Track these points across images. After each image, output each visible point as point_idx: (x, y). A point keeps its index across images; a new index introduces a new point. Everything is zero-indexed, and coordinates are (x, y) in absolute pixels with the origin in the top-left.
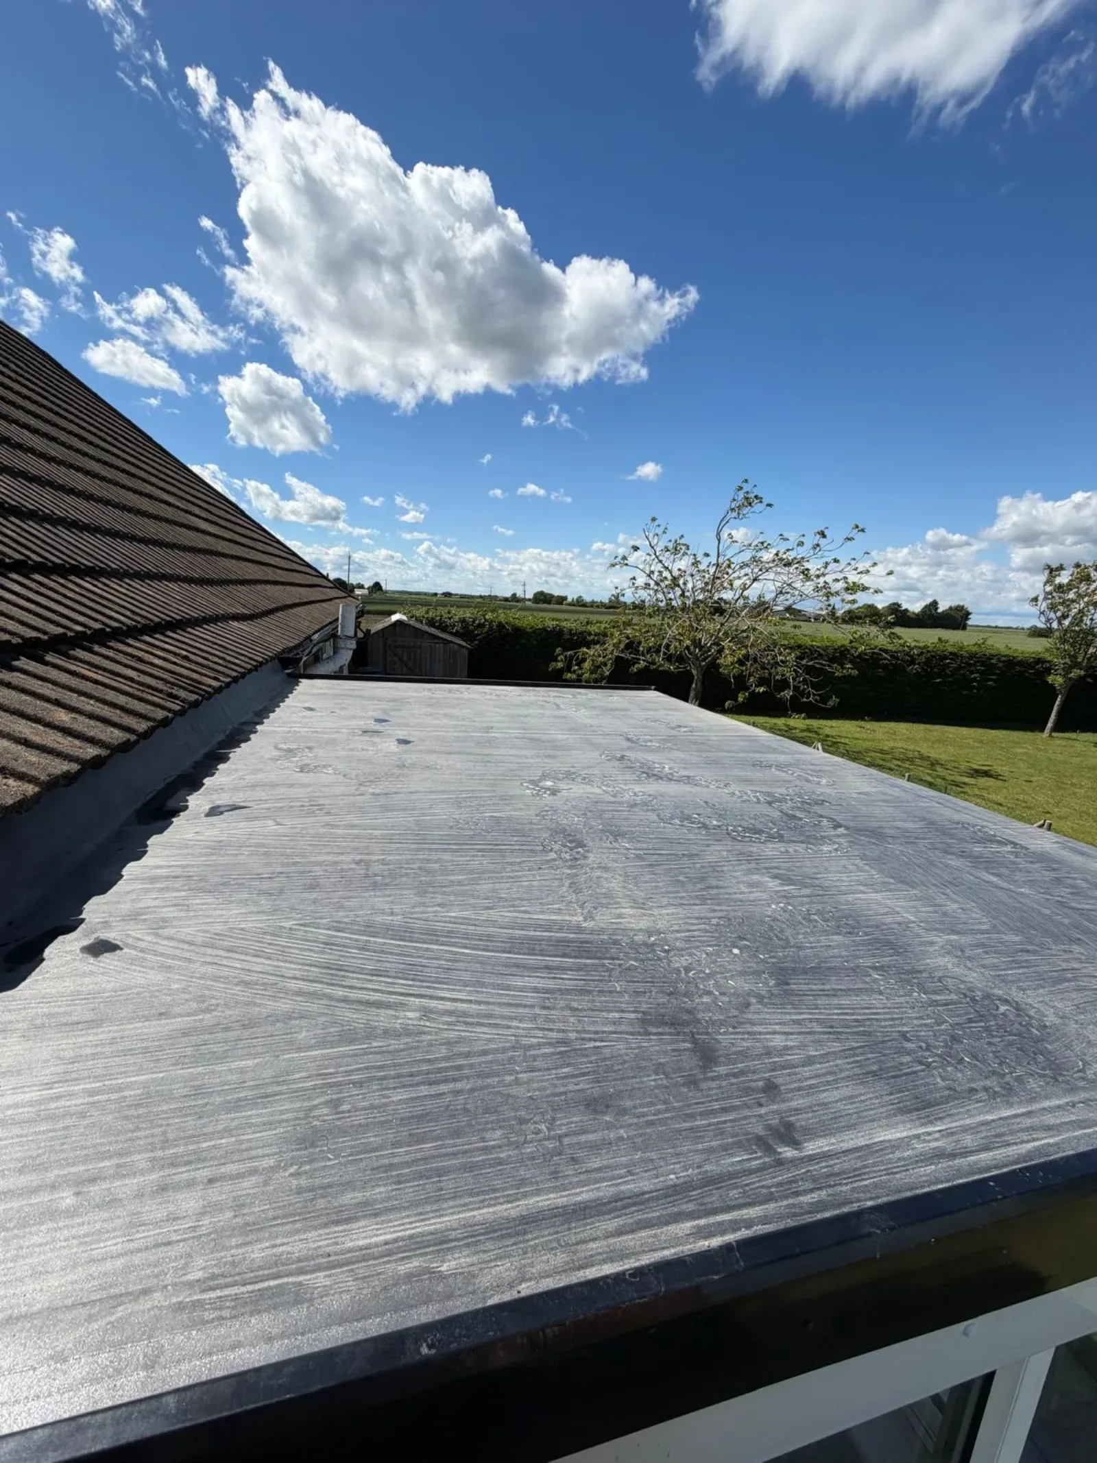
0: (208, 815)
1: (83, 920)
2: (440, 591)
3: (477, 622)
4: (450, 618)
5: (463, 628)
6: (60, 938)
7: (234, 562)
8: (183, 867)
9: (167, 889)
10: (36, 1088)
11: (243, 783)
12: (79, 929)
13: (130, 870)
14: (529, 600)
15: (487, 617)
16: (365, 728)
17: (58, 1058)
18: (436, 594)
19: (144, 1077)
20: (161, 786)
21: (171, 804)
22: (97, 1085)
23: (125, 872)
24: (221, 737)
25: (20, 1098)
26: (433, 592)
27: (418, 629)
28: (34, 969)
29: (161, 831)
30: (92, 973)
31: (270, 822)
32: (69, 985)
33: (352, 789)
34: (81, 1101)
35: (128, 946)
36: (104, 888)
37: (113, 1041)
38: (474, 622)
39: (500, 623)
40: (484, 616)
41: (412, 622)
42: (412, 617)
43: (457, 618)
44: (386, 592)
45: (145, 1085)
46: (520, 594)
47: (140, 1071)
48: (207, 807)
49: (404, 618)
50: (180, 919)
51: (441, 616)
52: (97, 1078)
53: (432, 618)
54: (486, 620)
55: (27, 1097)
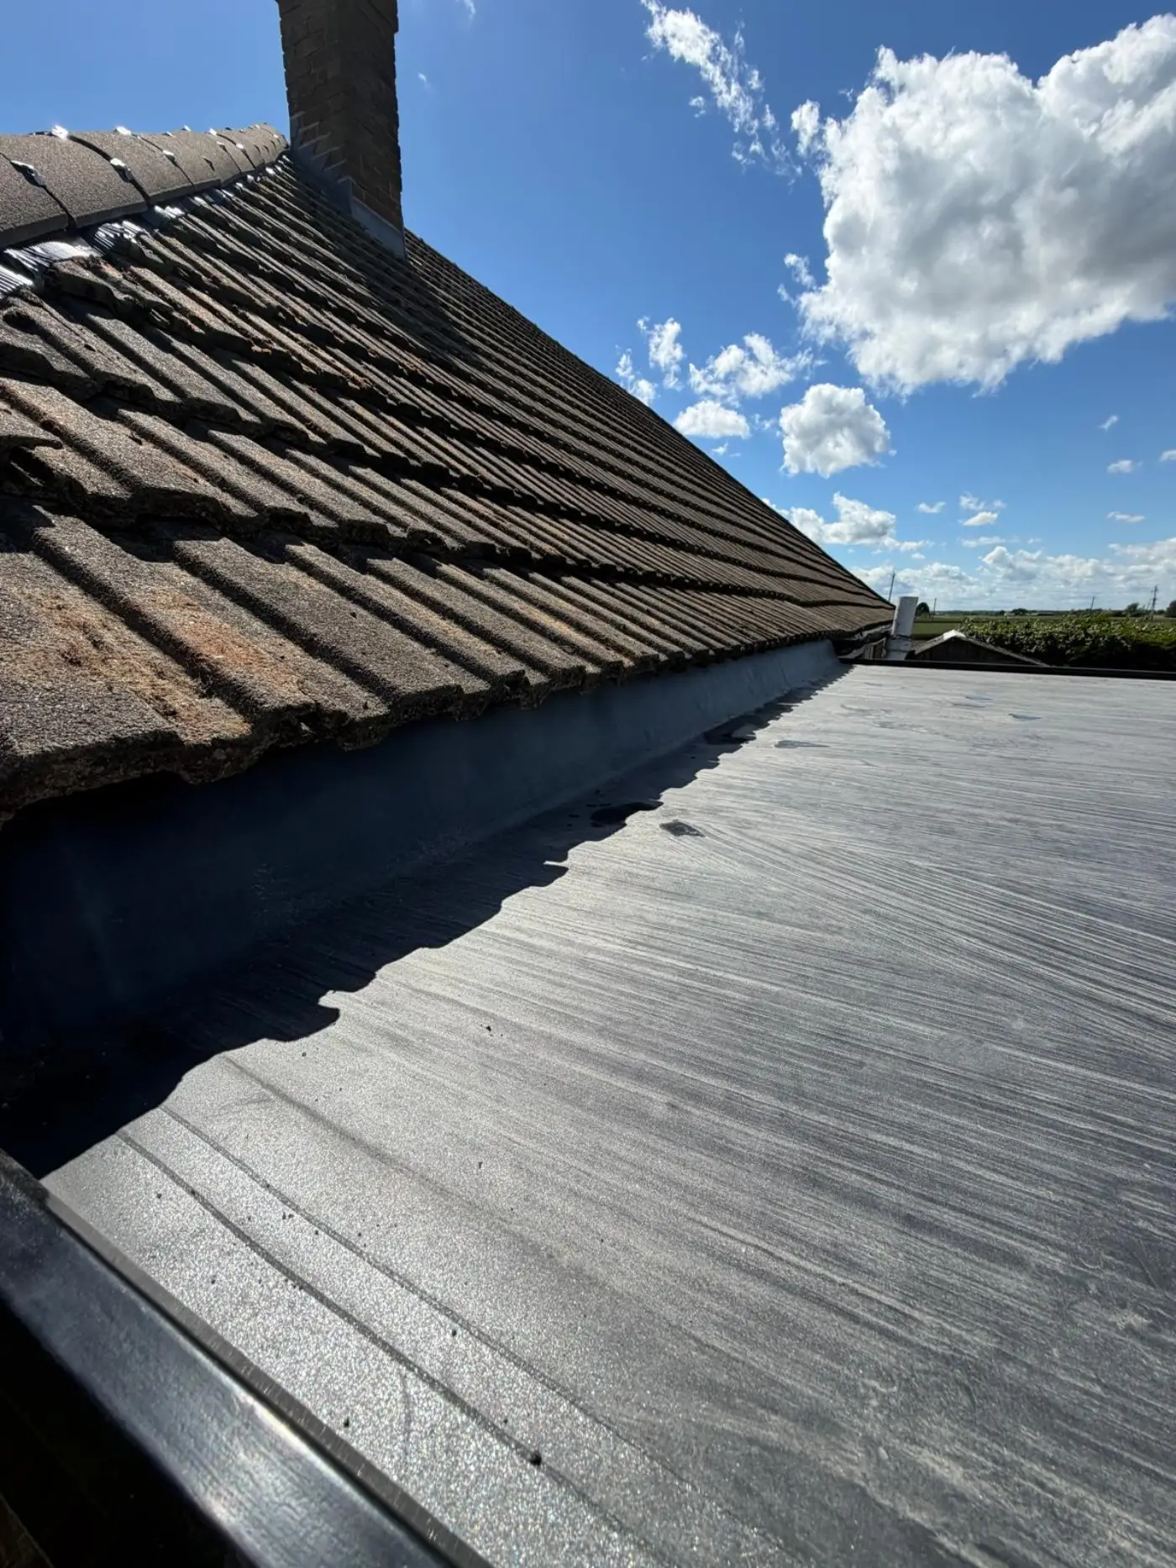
0: (777, 746)
1: (661, 804)
2: (1009, 608)
3: (1072, 638)
4: (1028, 635)
5: (1047, 647)
6: (640, 813)
7: (786, 562)
8: (760, 782)
9: (745, 796)
10: (618, 941)
11: (811, 728)
12: (658, 810)
13: (702, 774)
14: (1161, 612)
15: (1090, 631)
16: (954, 701)
17: (641, 917)
18: (1002, 613)
19: (749, 981)
20: (725, 720)
21: (737, 734)
22: (689, 966)
23: (698, 775)
24: (779, 695)
25: (601, 944)
26: (999, 610)
27: (980, 647)
28: (617, 830)
29: (731, 751)
30: (671, 848)
31: (857, 762)
32: (649, 853)
33: (965, 749)
34: (670, 977)
35: (710, 835)
36: (681, 783)
37: (702, 922)
38: (1067, 638)
39: (1113, 638)
40: (1085, 629)
41: (972, 640)
42: (971, 635)
43: (1039, 635)
44: (934, 613)
45: (751, 991)
46: (1144, 603)
47: (742, 971)
48: (777, 741)
49: (962, 635)
50: (766, 825)
51: (1015, 632)
52: (687, 958)
53: (1001, 636)
54: (1087, 635)
55: (610, 946)
